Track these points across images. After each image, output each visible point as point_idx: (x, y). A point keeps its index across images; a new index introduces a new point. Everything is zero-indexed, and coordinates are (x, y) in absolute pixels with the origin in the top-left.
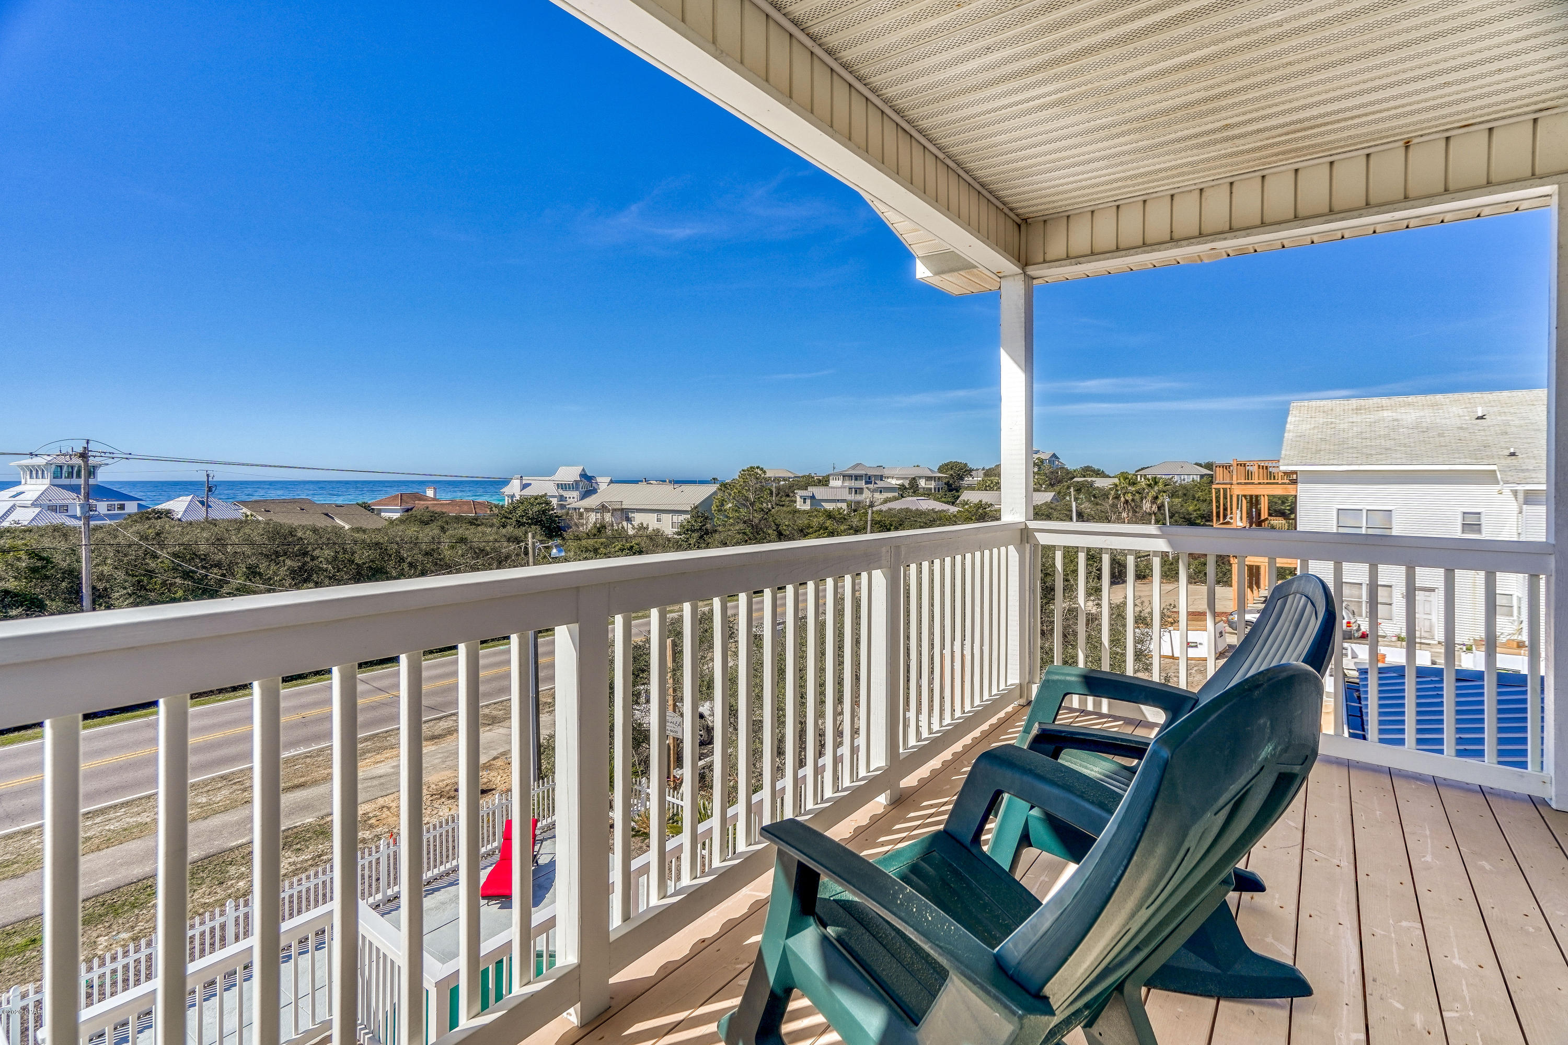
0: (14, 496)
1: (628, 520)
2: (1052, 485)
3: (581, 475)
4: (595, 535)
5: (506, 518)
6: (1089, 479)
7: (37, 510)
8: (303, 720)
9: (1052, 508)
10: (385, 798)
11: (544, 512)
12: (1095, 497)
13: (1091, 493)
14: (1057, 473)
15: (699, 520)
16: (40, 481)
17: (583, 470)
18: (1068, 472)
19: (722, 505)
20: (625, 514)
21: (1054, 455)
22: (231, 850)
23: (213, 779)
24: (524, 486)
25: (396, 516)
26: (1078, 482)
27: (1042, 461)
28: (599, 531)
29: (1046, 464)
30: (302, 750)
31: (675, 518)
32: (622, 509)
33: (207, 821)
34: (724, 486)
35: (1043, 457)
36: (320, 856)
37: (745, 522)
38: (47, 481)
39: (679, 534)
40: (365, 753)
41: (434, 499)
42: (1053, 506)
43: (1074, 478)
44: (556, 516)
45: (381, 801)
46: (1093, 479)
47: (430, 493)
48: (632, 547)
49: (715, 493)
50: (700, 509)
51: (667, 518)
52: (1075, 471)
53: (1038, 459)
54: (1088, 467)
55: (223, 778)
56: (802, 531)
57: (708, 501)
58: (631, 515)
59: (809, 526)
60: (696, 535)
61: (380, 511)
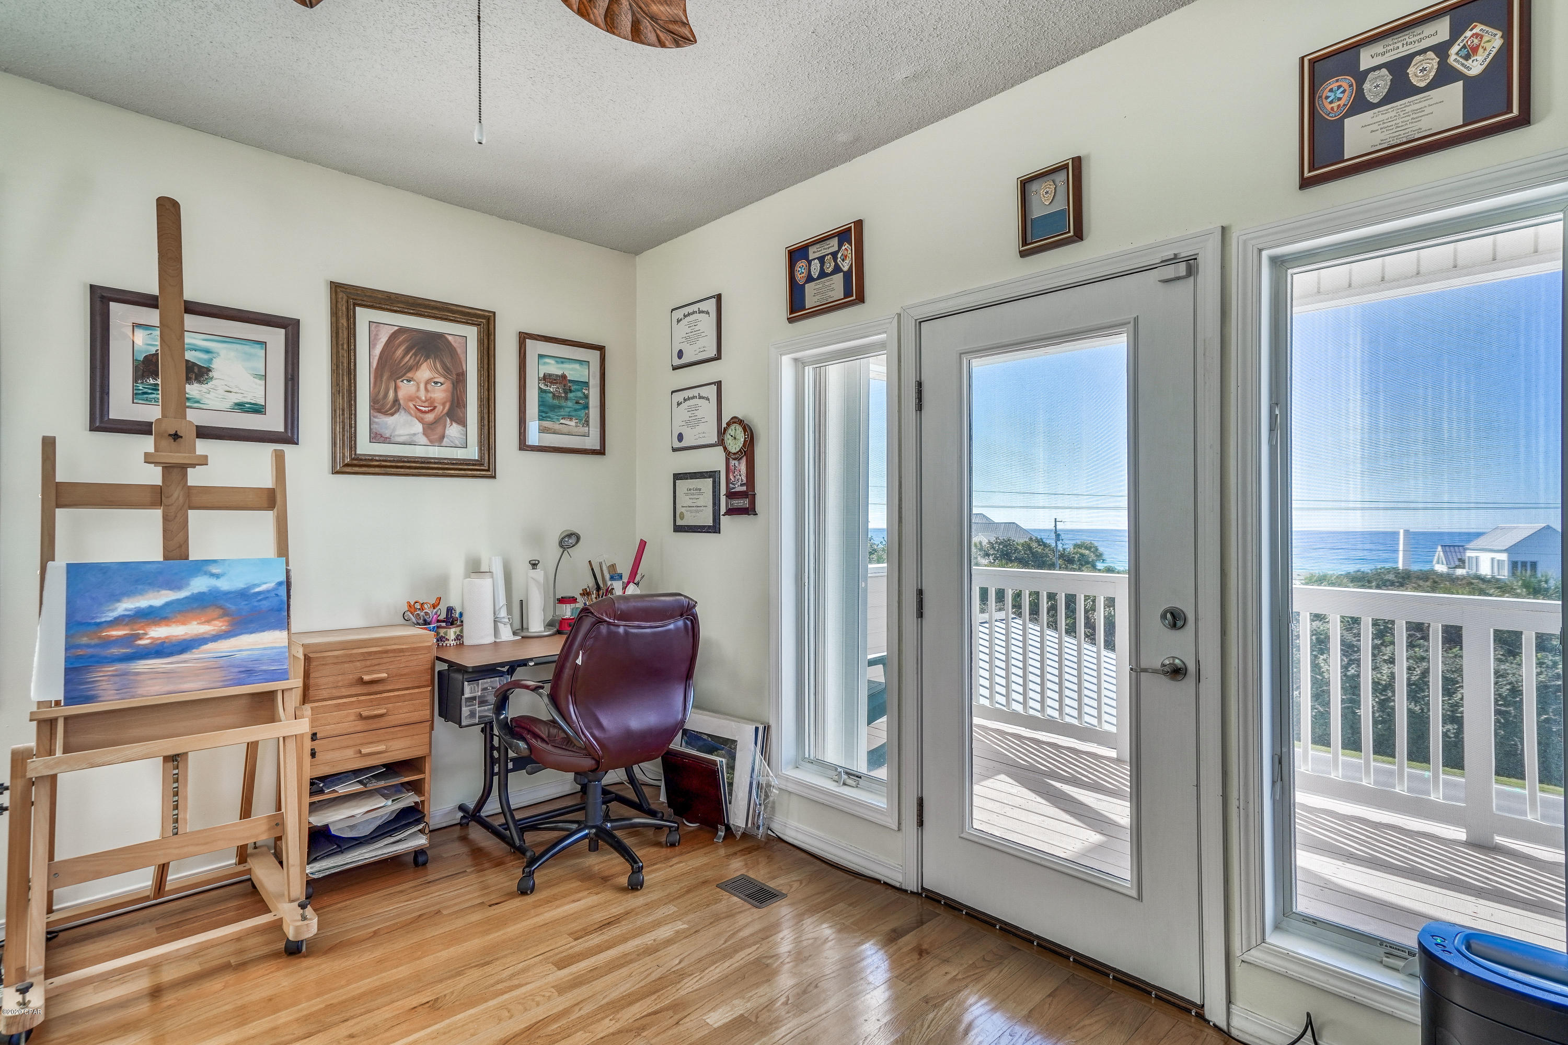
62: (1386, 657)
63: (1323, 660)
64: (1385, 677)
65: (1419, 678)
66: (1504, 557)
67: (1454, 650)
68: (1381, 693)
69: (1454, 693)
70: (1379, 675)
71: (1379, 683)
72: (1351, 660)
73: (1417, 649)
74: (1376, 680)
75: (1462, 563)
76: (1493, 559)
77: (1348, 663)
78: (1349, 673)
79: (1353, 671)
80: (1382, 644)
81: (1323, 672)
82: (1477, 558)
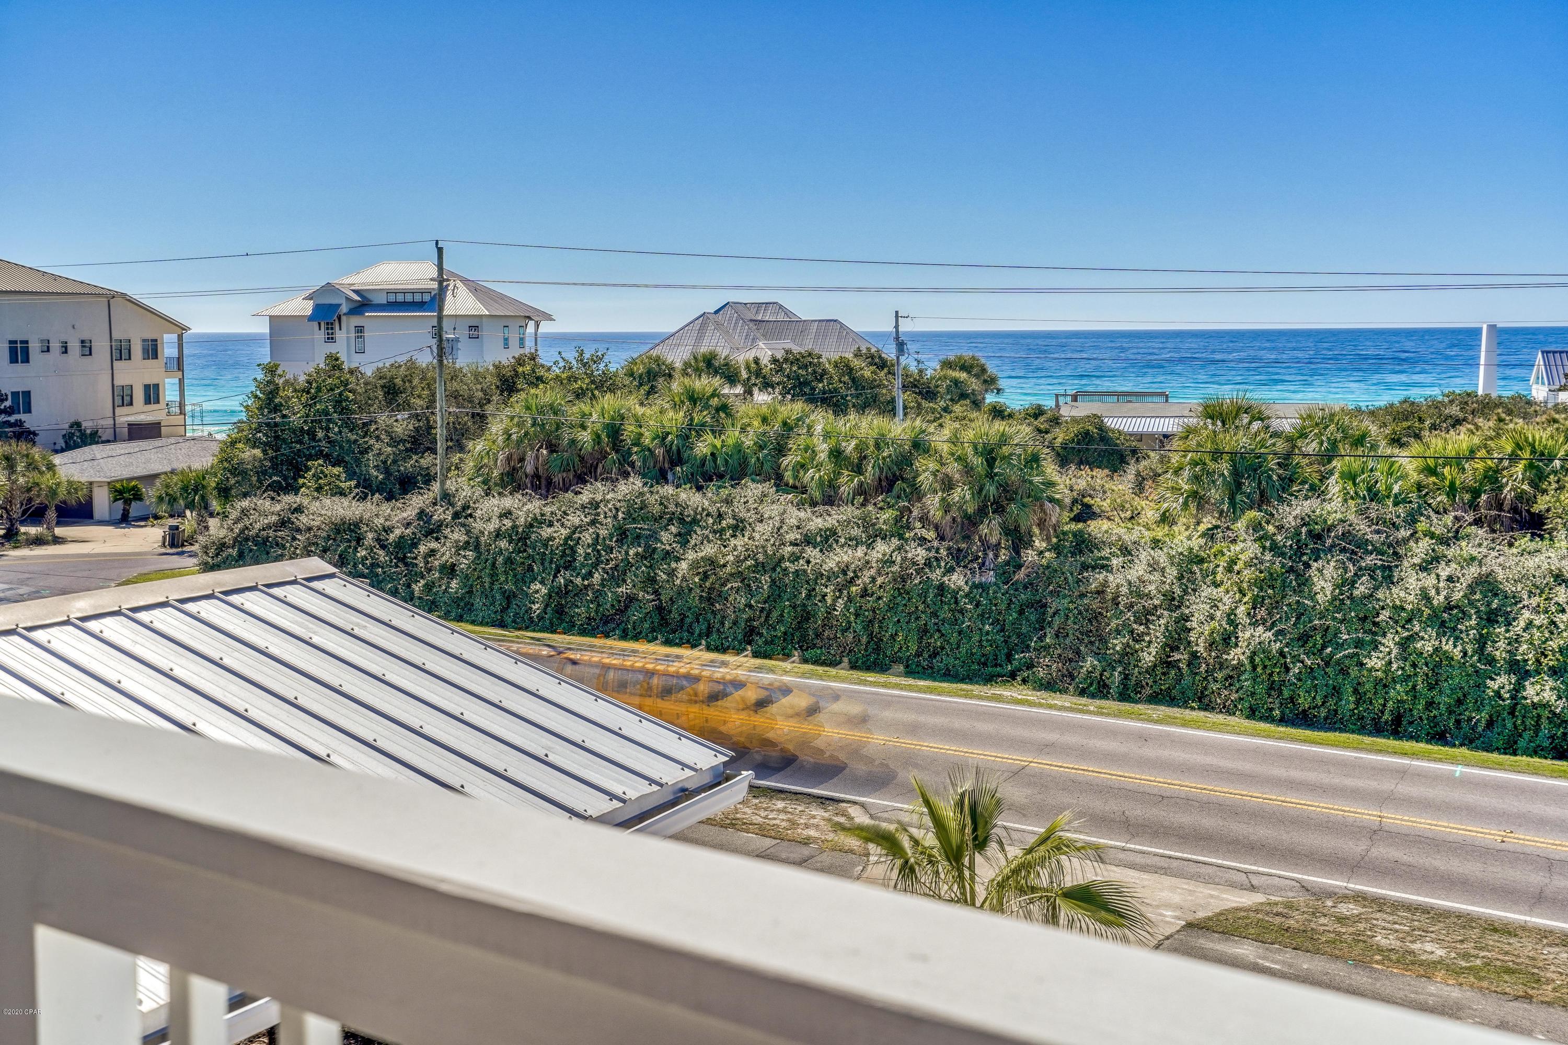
62: (1417, 560)
63: (1318, 569)
64: (1412, 597)
65: (1465, 596)
67: (1521, 541)
68: (1403, 627)
69: (1515, 619)
70: (1402, 594)
71: (1403, 609)
72: (1360, 569)
73: (1464, 544)
74: (1398, 603)
77: (1356, 574)
78: (1356, 593)
79: (1362, 588)
80: (1412, 535)
81: (1316, 593)
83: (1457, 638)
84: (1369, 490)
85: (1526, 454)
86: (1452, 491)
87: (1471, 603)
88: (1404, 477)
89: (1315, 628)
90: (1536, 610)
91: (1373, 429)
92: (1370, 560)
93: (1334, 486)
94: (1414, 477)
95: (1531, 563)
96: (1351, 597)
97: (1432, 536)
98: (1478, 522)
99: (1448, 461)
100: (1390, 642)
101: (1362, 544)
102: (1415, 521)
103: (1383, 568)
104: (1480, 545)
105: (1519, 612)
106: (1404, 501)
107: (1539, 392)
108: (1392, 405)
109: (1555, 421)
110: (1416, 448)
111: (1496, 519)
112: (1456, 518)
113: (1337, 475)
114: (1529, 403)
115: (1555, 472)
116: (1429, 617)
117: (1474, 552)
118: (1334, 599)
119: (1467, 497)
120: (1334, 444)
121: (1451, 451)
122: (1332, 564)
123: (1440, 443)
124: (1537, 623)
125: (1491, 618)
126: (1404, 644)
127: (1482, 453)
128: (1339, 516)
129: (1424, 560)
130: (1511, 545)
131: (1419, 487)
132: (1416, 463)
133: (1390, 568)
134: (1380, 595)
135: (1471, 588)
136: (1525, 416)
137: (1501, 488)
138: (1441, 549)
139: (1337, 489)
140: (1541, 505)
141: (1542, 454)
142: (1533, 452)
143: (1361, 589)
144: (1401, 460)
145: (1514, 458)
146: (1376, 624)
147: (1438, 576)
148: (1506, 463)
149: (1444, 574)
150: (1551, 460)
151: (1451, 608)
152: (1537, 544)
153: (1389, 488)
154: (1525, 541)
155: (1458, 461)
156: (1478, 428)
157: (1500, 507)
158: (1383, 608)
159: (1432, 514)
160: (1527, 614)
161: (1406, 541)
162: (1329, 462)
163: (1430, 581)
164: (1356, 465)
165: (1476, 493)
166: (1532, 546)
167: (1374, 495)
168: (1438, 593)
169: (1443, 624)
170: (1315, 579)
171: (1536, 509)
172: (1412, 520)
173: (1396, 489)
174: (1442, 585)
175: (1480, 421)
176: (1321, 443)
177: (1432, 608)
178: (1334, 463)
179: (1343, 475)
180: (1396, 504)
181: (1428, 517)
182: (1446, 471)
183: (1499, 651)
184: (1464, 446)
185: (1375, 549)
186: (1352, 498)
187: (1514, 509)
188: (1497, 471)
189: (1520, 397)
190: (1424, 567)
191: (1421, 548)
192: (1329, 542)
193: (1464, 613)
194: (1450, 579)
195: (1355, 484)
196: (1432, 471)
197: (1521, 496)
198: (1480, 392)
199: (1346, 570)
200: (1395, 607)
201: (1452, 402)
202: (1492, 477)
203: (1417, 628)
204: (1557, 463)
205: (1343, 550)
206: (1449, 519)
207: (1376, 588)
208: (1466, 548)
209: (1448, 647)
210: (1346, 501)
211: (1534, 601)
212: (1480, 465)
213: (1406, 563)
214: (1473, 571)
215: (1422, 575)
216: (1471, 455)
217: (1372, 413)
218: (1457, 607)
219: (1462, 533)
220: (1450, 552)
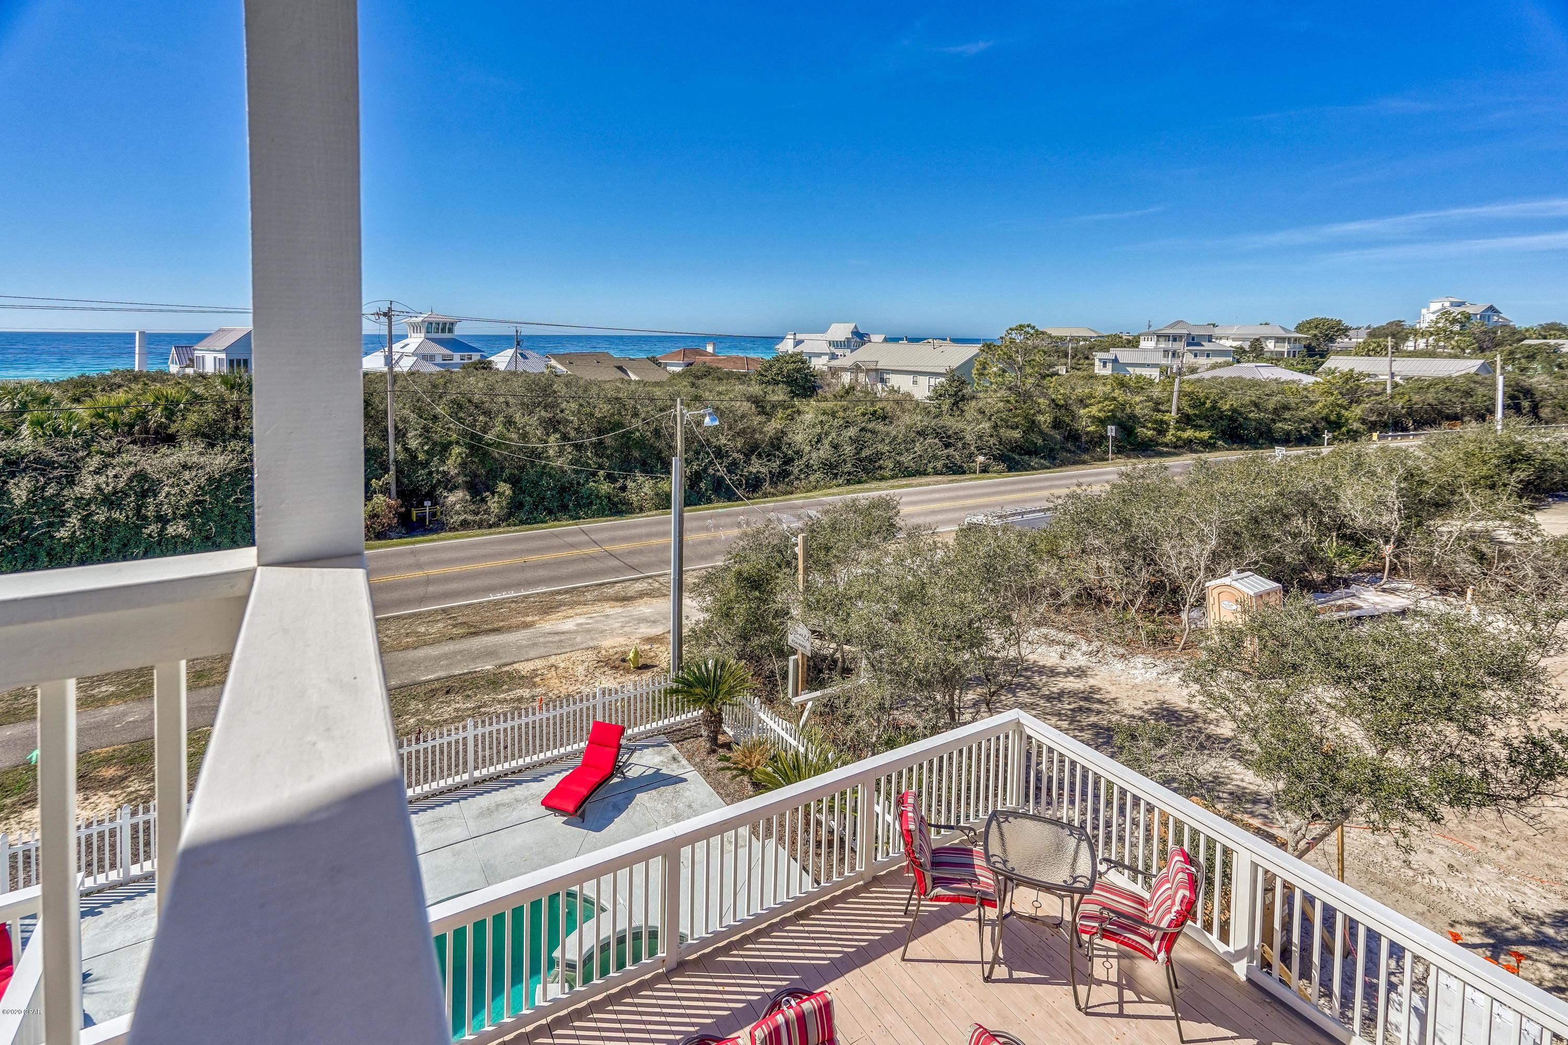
0: (402, 347)
1: (883, 381)
2: (1482, 350)
3: (852, 332)
4: (842, 397)
5: (762, 375)
6: (1552, 342)
7: (415, 358)
8: (523, 564)
9: (1475, 382)
10: (558, 657)
11: (798, 371)
12: (1560, 366)
13: (1554, 361)
14: (1495, 333)
15: (954, 384)
16: (419, 335)
17: (856, 327)
18: (1514, 331)
19: (985, 368)
20: (880, 375)
21: (1492, 309)
22: (420, 684)
23: (436, 611)
24: (798, 343)
25: (678, 369)
26: (1530, 346)
27: (1468, 317)
28: (847, 392)
29: (1476, 321)
30: (512, 594)
31: (932, 381)
32: (878, 370)
33: (415, 651)
34: (989, 346)
35: (1471, 310)
36: (480, 707)
37: (1010, 389)
38: (423, 335)
39: (930, 398)
40: (561, 605)
41: (713, 355)
42: (1479, 378)
43: (1523, 340)
44: (812, 376)
45: (552, 660)
46: (1560, 341)
47: (710, 349)
48: (875, 412)
49: (977, 355)
50: (957, 373)
51: (923, 381)
52: (1527, 330)
53: (1462, 313)
54: (1553, 324)
55: (444, 611)
56: (1081, 401)
57: (969, 363)
58: (885, 376)
59: (1091, 396)
60: (949, 401)
61: (666, 364)
62: (91, 469)
63: (15, 484)
64: (89, 491)
65: (127, 485)
66: (223, 356)
67: (162, 450)
68: (83, 509)
69: (159, 493)
70: (82, 490)
71: (82, 498)
72: (49, 479)
73: (124, 455)
74: (79, 496)
75: (191, 362)
76: (215, 358)
77: (45, 483)
78: (46, 494)
79: (51, 491)
80: (88, 455)
81: (13, 499)
82: (203, 357)
83: (121, 510)
84: (54, 430)
85: (163, 402)
86: (115, 425)
87: (131, 488)
88: (81, 420)
89: (14, 521)
90: (172, 486)
91: (56, 393)
92: (56, 473)
93: (25, 430)
94: (88, 420)
95: (168, 461)
96: (42, 498)
97: (102, 453)
98: (134, 442)
99: (112, 409)
100: (74, 520)
101: (51, 464)
102: (89, 446)
103: (67, 476)
104: (135, 455)
105: (161, 488)
106: (81, 435)
107: (174, 369)
108: (72, 379)
109: (179, 383)
110: (89, 402)
111: (145, 440)
112: (118, 441)
113: (27, 423)
114: (166, 374)
115: (180, 411)
116: (102, 500)
117: (132, 459)
118: (29, 500)
119: (126, 429)
120: (24, 405)
121: (113, 403)
122: (26, 479)
123: (106, 399)
124: (173, 492)
125: (144, 494)
126: (84, 520)
127: (135, 403)
128: (30, 448)
129: (97, 468)
130: (155, 452)
131: (92, 425)
132: (88, 412)
133: (72, 476)
134: (65, 493)
135: (130, 480)
136: (163, 382)
137: (148, 422)
138: (108, 460)
139: (28, 432)
140: (173, 429)
141: (172, 401)
142: (167, 400)
143: (49, 492)
144: (78, 411)
145: (155, 405)
146: (63, 511)
147: (107, 476)
148: (150, 408)
149: (111, 473)
150: (178, 405)
151: (118, 493)
152: (172, 450)
153: (70, 428)
154: (164, 450)
155: (119, 409)
156: (131, 389)
157: (147, 432)
158: (68, 500)
159: (101, 440)
160: (166, 489)
161: (83, 458)
162: (21, 415)
163: (103, 479)
164: (43, 416)
165: (131, 426)
166: (169, 452)
167: (57, 433)
168: (108, 485)
169: (112, 503)
170: (12, 490)
171: (170, 431)
172: (87, 445)
173: (75, 428)
174: (110, 480)
175: (133, 386)
176: (14, 404)
177: (103, 494)
178: (25, 416)
179: (32, 423)
180: (75, 437)
181: (99, 443)
182: (111, 415)
183: (150, 512)
184: (122, 400)
185: (61, 465)
186: (41, 436)
187: (156, 432)
188: (145, 413)
189: (161, 371)
190: (97, 472)
191: (95, 462)
192: (23, 465)
193: (126, 495)
194: (115, 476)
195: (42, 428)
196: (101, 416)
197: (160, 425)
198: (137, 369)
199: (37, 481)
200: (77, 498)
201: (115, 375)
202: (142, 416)
203: (94, 508)
204: (182, 406)
205: (35, 469)
206: (114, 442)
207: (62, 489)
208: (126, 457)
209: (116, 515)
210: (35, 438)
211: (170, 481)
212: (133, 410)
213: (84, 471)
214: (132, 469)
215: (96, 477)
216: (127, 404)
217: (57, 384)
218: (121, 491)
219: (123, 449)
220: (115, 462)
